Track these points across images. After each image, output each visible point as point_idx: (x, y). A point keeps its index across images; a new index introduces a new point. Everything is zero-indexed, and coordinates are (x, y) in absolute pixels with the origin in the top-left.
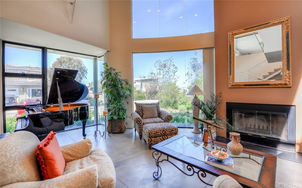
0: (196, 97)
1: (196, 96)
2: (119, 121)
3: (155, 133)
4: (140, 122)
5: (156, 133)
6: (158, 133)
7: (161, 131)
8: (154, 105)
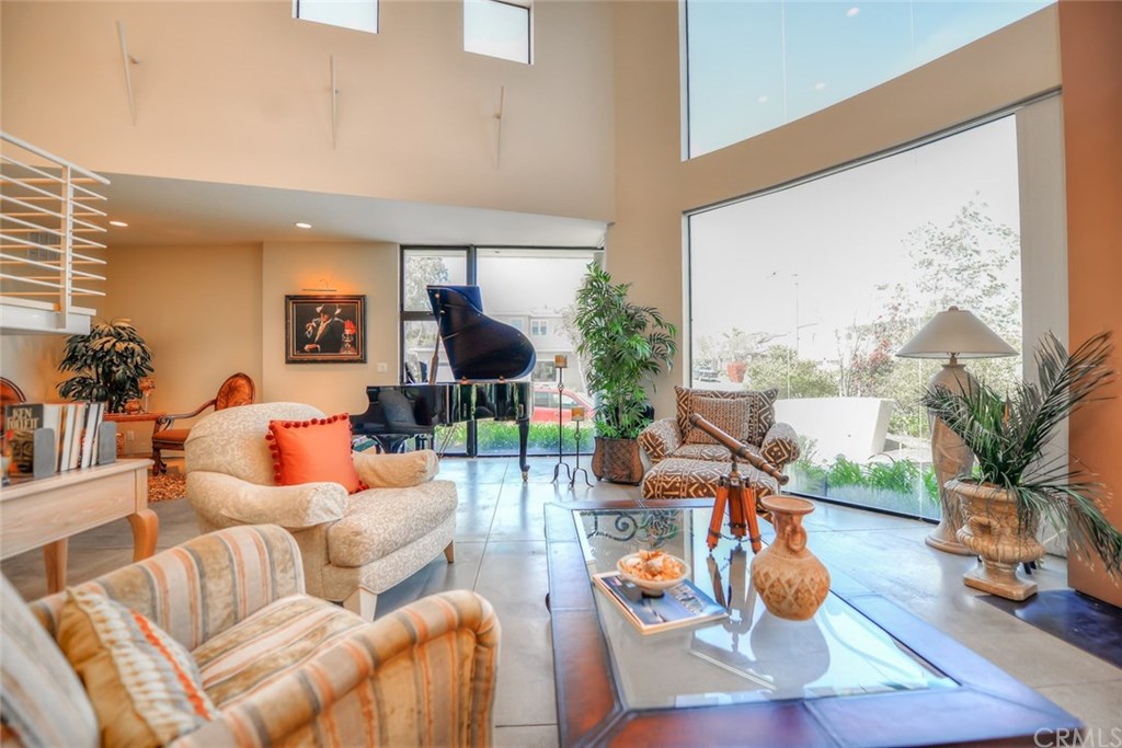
0: (953, 366)
1: (953, 359)
2: (622, 445)
3: (664, 489)
4: (655, 450)
5: (670, 489)
6: (677, 489)
7: (692, 485)
8: (743, 396)
